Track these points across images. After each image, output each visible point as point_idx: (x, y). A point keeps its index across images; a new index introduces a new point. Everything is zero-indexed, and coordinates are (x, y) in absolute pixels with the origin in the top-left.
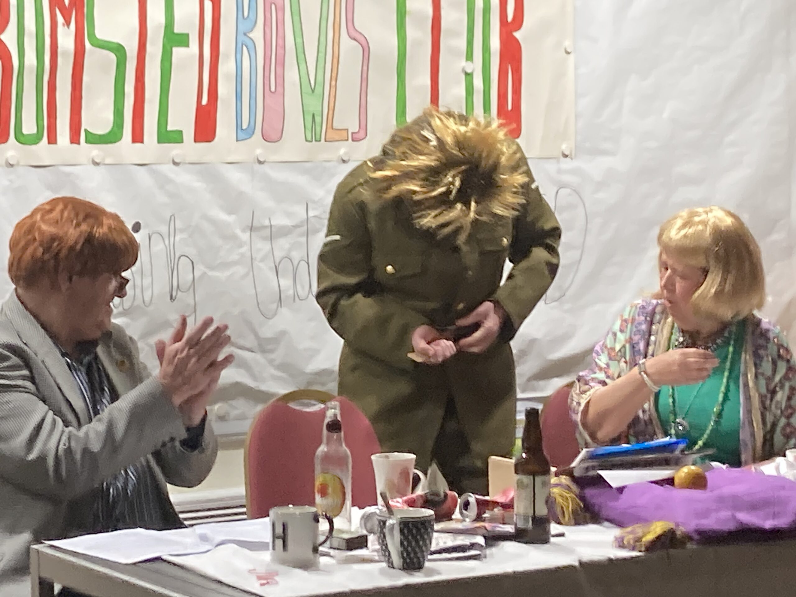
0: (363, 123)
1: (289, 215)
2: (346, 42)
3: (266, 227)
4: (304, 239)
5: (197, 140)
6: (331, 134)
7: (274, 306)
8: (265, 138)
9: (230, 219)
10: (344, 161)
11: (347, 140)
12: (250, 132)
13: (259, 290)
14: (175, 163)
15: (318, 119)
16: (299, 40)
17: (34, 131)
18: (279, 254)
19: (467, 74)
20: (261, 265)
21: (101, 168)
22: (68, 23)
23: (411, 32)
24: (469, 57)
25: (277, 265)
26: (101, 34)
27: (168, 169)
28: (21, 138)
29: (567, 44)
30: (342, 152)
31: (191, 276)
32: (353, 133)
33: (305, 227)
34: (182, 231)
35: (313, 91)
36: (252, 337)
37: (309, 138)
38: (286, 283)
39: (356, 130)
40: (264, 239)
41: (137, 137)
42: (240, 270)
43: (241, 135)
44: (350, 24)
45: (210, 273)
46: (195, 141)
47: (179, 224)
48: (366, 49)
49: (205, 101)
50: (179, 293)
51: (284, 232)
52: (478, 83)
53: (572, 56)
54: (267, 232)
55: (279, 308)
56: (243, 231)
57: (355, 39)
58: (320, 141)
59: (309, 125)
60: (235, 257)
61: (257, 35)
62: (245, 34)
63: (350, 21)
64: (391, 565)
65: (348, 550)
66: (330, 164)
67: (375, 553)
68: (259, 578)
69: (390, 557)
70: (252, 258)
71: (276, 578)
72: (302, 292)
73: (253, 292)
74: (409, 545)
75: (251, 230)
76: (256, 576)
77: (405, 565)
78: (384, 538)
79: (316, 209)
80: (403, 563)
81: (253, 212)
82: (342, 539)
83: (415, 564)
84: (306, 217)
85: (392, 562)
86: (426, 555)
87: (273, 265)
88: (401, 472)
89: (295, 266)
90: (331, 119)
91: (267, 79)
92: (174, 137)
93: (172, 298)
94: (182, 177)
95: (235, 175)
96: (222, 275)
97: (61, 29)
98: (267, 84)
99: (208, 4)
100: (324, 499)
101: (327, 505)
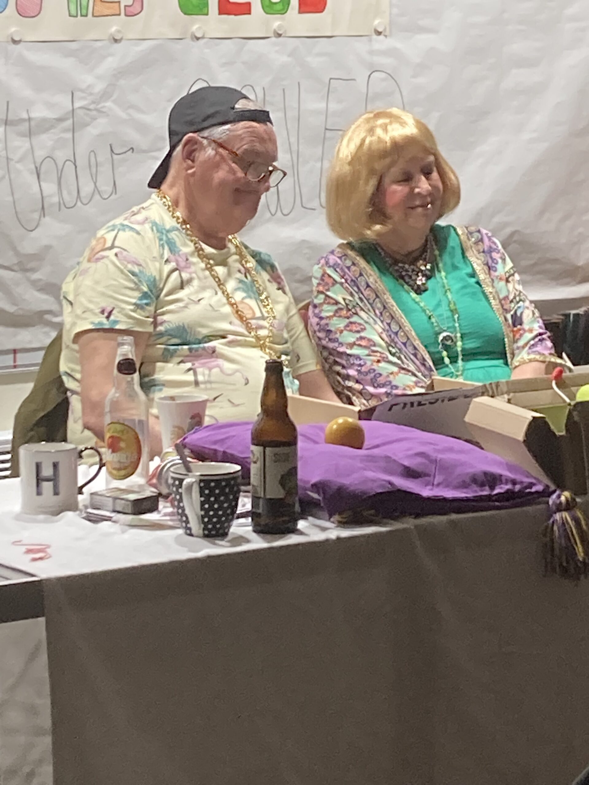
1: (51, 106)
3: (23, 120)
4: (69, 135)
6: (100, 8)
7: (36, 216)
8: (20, 13)
10: (116, 41)
11: (119, 15)
12: (2, 5)
13: (16, 196)
18: (40, 154)
20: (19, 166)
25: (38, 165)
30: (114, 29)
32: (125, 6)
33: (70, 122)
36: (11, 253)
37: (73, 12)
38: (50, 188)
39: (130, 3)
40: (22, 135)
51: (45, 126)
54: (24, 127)
55: (42, 218)
58: (86, 16)
64: (188, 532)
65: (134, 514)
66: (99, 44)
67: (168, 518)
68: (29, 551)
69: (187, 522)
70: (8, 158)
71: (48, 550)
72: (69, 199)
73: (10, 199)
74: (211, 508)
75: (6, 124)
76: (24, 549)
77: (206, 532)
78: (181, 500)
79: (84, 98)
80: (204, 529)
81: (8, 103)
82: (127, 500)
83: (217, 530)
84: (71, 108)
85: (190, 529)
86: (232, 520)
87: (33, 167)
88: (193, 417)
89: (60, 167)
100: (114, 454)
101: (119, 462)
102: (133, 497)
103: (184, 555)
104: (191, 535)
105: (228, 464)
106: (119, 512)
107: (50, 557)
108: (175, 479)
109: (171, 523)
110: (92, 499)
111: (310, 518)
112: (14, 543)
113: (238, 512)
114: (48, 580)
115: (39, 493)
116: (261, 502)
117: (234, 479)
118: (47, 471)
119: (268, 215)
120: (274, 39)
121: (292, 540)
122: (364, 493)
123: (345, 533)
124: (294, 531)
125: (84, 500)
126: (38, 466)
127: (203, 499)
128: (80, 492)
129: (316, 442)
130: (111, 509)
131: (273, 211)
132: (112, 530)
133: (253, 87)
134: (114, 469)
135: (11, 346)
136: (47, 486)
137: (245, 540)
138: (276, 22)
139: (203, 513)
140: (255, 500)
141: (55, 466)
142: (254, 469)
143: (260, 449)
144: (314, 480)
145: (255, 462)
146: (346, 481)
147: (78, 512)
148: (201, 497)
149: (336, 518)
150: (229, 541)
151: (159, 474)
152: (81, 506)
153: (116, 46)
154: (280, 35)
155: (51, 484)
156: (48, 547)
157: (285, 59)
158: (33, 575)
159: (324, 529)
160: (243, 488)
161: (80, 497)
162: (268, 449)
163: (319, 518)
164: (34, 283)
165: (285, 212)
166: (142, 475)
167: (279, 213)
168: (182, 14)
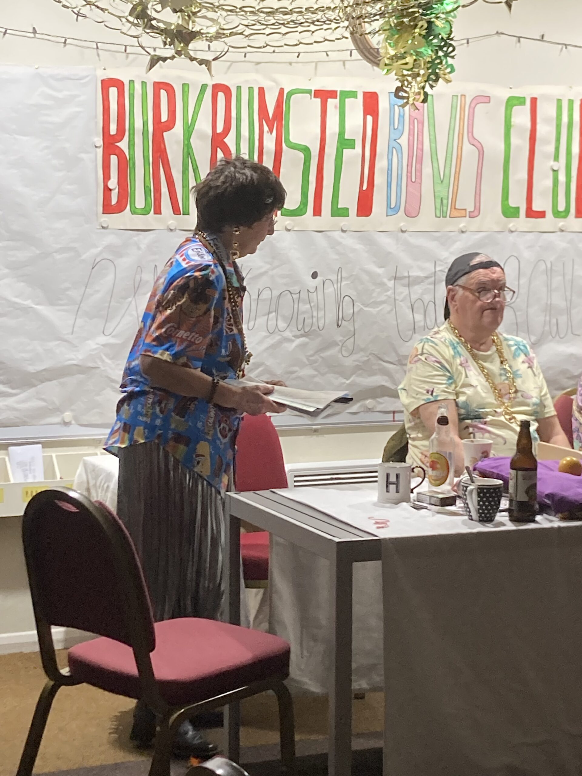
0: (478, 204)
1: (422, 269)
2: (467, 147)
3: (405, 277)
4: (432, 287)
6: (455, 213)
7: (410, 333)
8: (407, 214)
9: (380, 271)
10: (463, 232)
11: (465, 217)
12: (396, 210)
13: (399, 321)
14: (343, 231)
15: (445, 201)
16: (433, 145)
18: (414, 297)
19: (554, 171)
20: (401, 303)
21: (291, 233)
22: (271, 131)
23: (515, 140)
24: (556, 158)
25: (413, 303)
26: (293, 138)
27: (337, 235)
30: (461, 225)
31: (352, 311)
32: (470, 212)
33: (433, 278)
34: (347, 279)
35: (442, 182)
36: (394, 354)
37: (438, 215)
38: (419, 317)
39: (472, 210)
40: (404, 286)
41: (317, 212)
42: (387, 307)
43: (390, 212)
44: (470, 134)
45: (366, 309)
46: (357, 216)
47: (344, 275)
48: (481, 153)
49: (365, 188)
50: (343, 322)
51: (418, 281)
52: (562, 178)
54: (406, 281)
55: (414, 334)
56: (390, 280)
57: (473, 145)
58: (446, 217)
59: (438, 205)
60: (383, 298)
61: (404, 141)
62: (395, 140)
63: (471, 132)
64: (470, 518)
65: (442, 506)
66: (452, 234)
67: (460, 509)
68: (377, 523)
69: (470, 512)
70: (395, 299)
71: (388, 523)
72: (430, 324)
73: (395, 323)
74: (484, 504)
75: (395, 279)
76: (374, 521)
77: (481, 519)
78: (466, 499)
79: (441, 265)
80: (479, 517)
81: (397, 267)
82: (437, 498)
83: (488, 518)
84: (434, 270)
85: (471, 516)
86: (496, 512)
87: (410, 304)
88: (483, 453)
89: (426, 305)
90: (454, 201)
91: (409, 172)
92: (343, 213)
93: (338, 325)
94: (348, 241)
95: (386, 241)
96: (373, 311)
97: (266, 135)
98: (409, 176)
99: (369, 118)
100: (434, 472)
101: (436, 476)
102: (441, 496)
103: (465, 530)
104: (472, 520)
105: (495, 480)
106: (433, 505)
107: (388, 527)
108: (464, 486)
109: (461, 512)
110: (417, 496)
111: (545, 515)
112: (369, 518)
113: (500, 508)
114: (385, 540)
115: (388, 491)
116: (514, 503)
117: (499, 488)
118: (393, 479)
119: (550, 337)
120: (559, 233)
121: (531, 526)
122: (576, 501)
123: (564, 524)
124: (534, 521)
125: (414, 497)
126: (388, 476)
127: (479, 499)
128: (412, 492)
129: (552, 470)
130: (428, 502)
131: (554, 335)
132: (428, 514)
133: (544, 261)
134: (433, 480)
135: (392, 409)
136: (392, 487)
137: (503, 525)
138: (561, 223)
139: (479, 507)
140: (511, 501)
141: (397, 476)
142: (511, 483)
143: (515, 471)
144: (547, 492)
145: (511, 479)
146: (565, 494)
147: (409, 503)
148: (478, 497)
149: (560, 515)
150: (493, 525)
151: (458, 484)
152: (412, 500)
153: (463, 235)
154: (562, 231)
155: (395, 486)
156: (388, 521)
157: (564, 245)
158: (376, 536)
159: (551, 521)
160: (504, 494)
161: (412, 495)
162: (519, 472)
163: (550, 515)
165: (562, 336)
166: (450, 484)
167: (557, 338)
168: (503, 217)
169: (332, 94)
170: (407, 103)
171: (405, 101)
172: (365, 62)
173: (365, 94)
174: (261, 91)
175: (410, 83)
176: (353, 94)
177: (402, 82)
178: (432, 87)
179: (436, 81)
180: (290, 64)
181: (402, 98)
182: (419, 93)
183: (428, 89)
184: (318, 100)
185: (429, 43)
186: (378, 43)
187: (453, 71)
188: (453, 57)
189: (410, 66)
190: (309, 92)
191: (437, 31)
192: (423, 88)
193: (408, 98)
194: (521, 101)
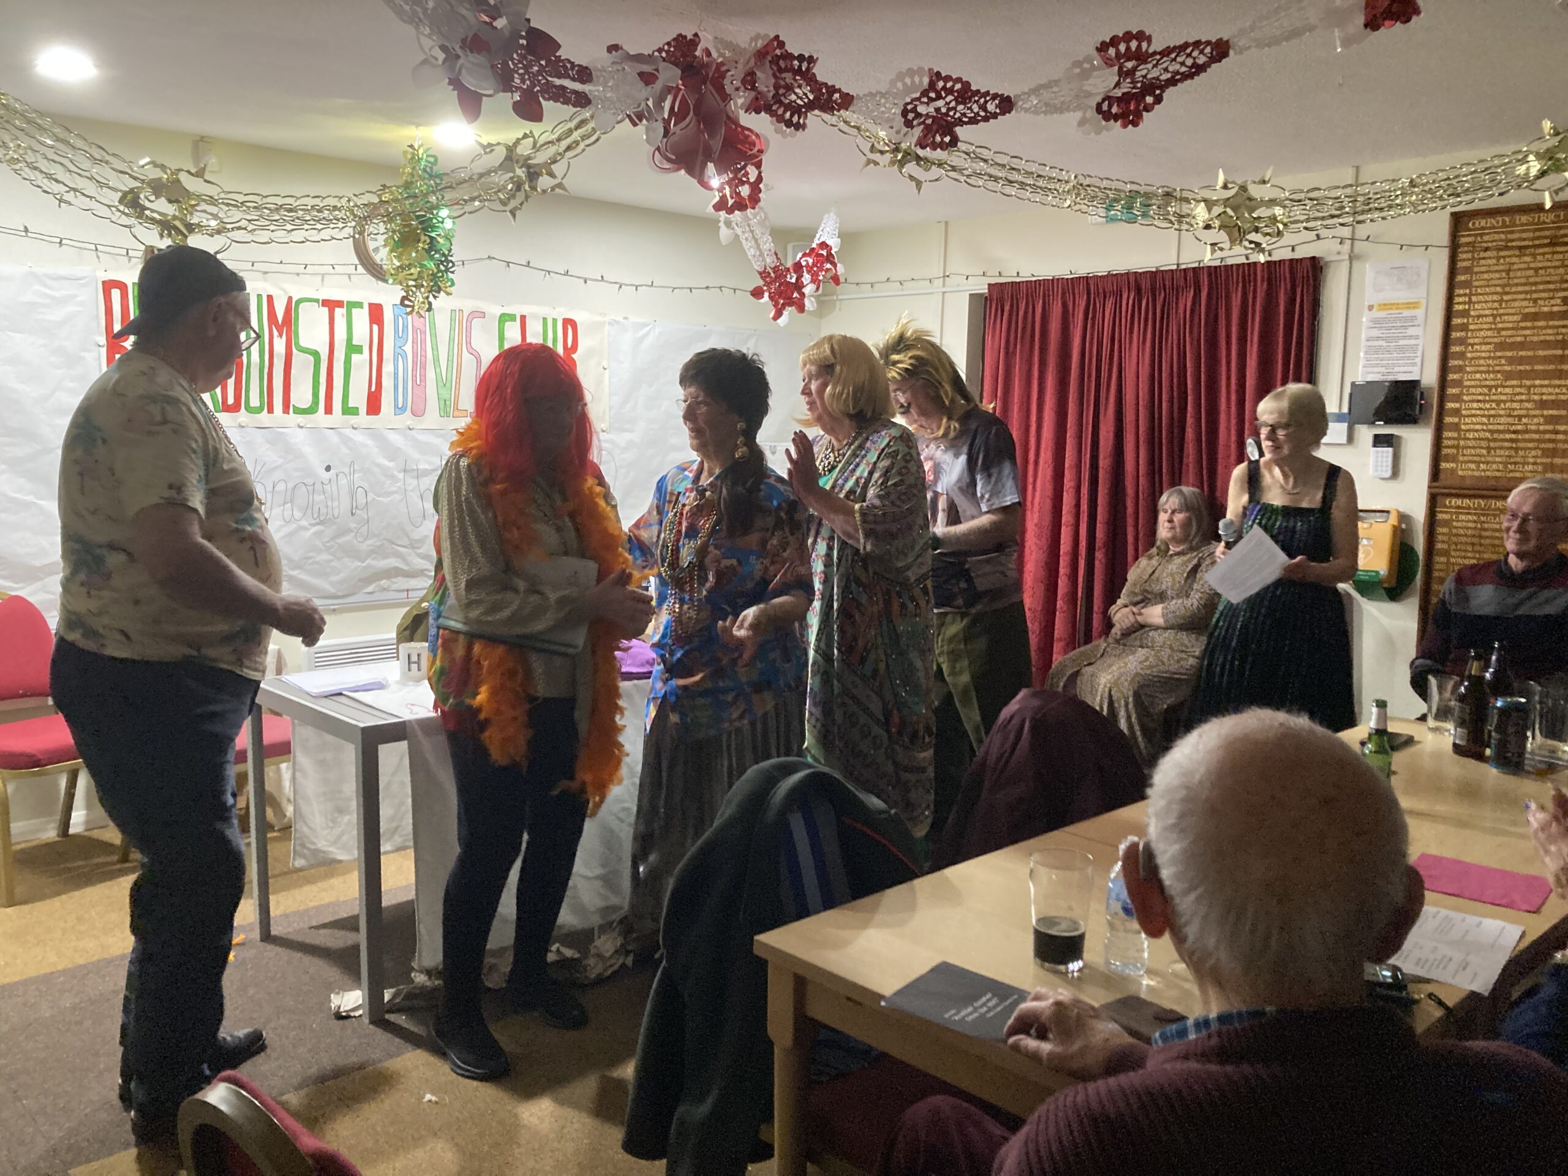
1: (429, 463)
2: (466, 356)
3: (413, 470)
5: (368, 413)
6: (456, 413)
7: (420, 519)
8: (414, 414)
9: (390, 464)
12: (403, 409)
13: (410, 509)
14: (354, 428)
15: (448, 403)
16: (435, 352)
17: (258, 404)
18: (423, 488)
20: (411, 493)
21: (304, 430)
22: (281, 335)
25: (422, 493)
26: (303, 343)
27: (348, 432)
28: (248, 408)
29: (605, 364)
31: (365, 501)
34: (359, 471)
35: (445, 385)
36: (406, 539)
37: (442, 415)
40: (413, 477)
41: (329, 410)
42: (398, 497)
43: (398, 411)
44: (469, 345)
45: (378, 499)
46: (367, 415)
47: (356, 467)
48: (479, 361)
49: (373, 389)
50: (357, 510)
51: (426, 473)
53: (607, 372)
54: (415, 474)
55: (424, 521)
56: (400, 472)
57: (471, 354)
58: (449, 417)
59: (442, 406)
60: (394, 489)
61: (408, 348)
62: (400, 347)
63: (469, 343)
68: (398, 703)
70: (405, 490)
73: (406, 510)
75: (405, 472)
81: (406, 460)
87: (419, 494)
90: (456, 403)
91: (414, 376)
92: (354, 411)
93: (352, 514)
94: (359, 437)
95: (393, 437)
96: (385, 500)
97: (276, 339)
98: (414, 381)
99: (375, 327)
114: (410, 721)
115: (410, 671)
118: (414, 658)
126: (409, 656)
135: (406, 587)
136: (414, 667)
141: (419, 656)
155: (416, 665)
158: (401, 718)
164: (419, 555)
169: (339, 304)
170: (412, 311)
171: (409, 310)
172: (369, 277)
173: (370, 305)
174: (270, 298)
175: (414, 293)
176: (359, 305)
177: (407, 292)
178: (435, 297)
179: (439, 292)
180: (298, 274)
181: (408, 306)
182: (423, 303)
183: (431, 299)
184: (326, 309)
185: (432, 258)
186: (382, 260)
187: (453, 284)
188: (453, 272)
189: (415, 277)
190: (317, 301)
191: (439, 247)
192: (427, 297)
193: (413, 307)
194: (512, 318)
